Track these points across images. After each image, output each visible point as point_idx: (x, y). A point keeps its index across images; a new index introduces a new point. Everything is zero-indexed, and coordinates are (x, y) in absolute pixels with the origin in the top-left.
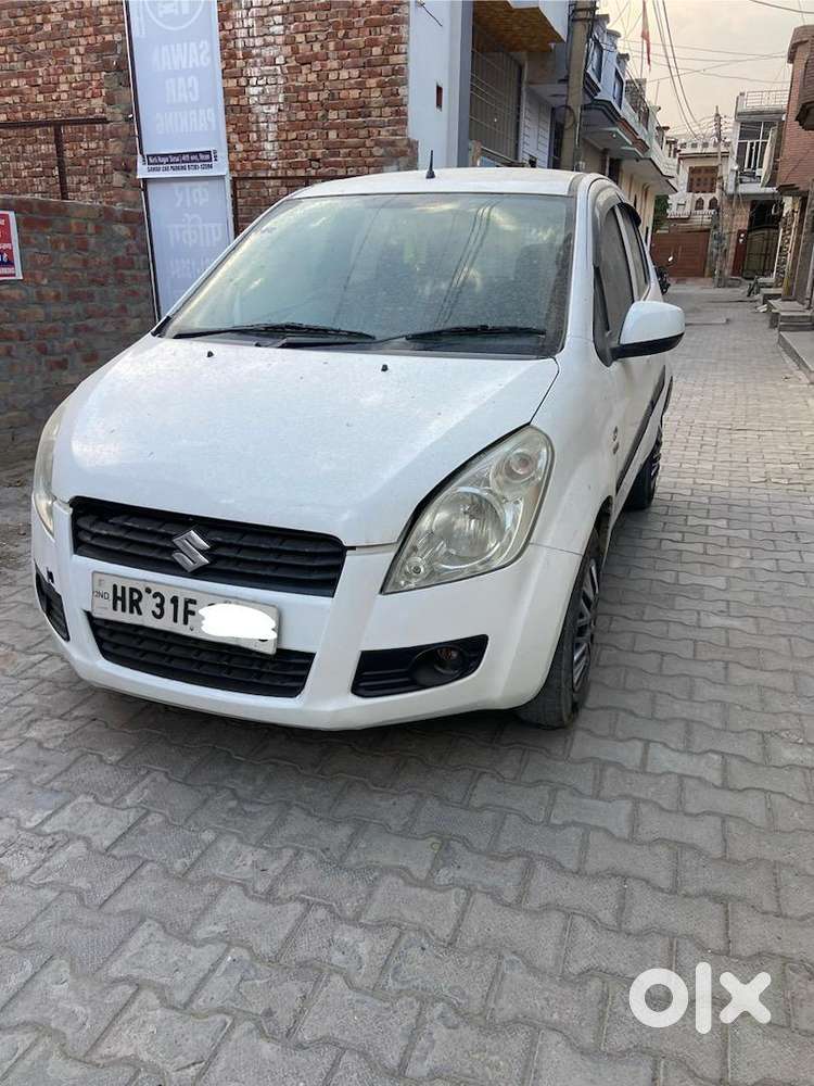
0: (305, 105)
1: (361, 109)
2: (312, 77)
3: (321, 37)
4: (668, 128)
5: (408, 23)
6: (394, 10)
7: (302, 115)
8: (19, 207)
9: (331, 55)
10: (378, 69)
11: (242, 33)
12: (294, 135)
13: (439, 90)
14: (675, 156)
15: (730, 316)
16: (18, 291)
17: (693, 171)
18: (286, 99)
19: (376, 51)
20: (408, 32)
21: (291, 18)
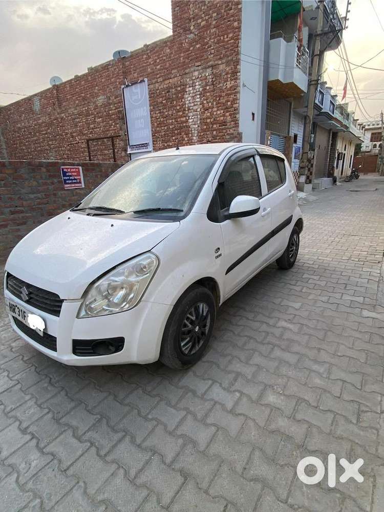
0: (206, 124)
1: (224, 123)
2: (209, 114)
3: (212, 101)
4: (358, 120)
5: (240, 93)
6: (235, 89)
7: (205, 127)
8: (83, 165)
9: (214, 106)
10: (230, 110)
11: (187, 102)
12: (202, 134)
13: (253, 114)
14: (362, 129)
15: (377, 188)
16: (83, 191)
17: (372, 134)
18: (200, 122)
19: (229, 103)
20: (239, 96)
21: (202, 96)
